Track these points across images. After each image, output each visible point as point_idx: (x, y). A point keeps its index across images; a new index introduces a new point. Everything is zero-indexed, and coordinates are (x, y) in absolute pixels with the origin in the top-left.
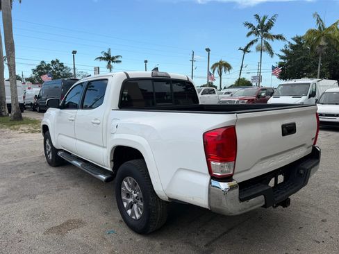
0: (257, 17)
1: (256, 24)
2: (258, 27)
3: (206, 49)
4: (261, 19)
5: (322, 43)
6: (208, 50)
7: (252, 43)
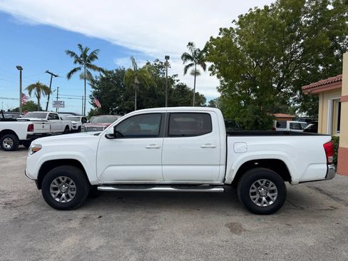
0: (80, 46)
1: (79, 53)
2: (81, 57)
3: (17, 67)
4: (84, 50)
5: (136, 81)
6: (20, 68)
7: (75, 70)
